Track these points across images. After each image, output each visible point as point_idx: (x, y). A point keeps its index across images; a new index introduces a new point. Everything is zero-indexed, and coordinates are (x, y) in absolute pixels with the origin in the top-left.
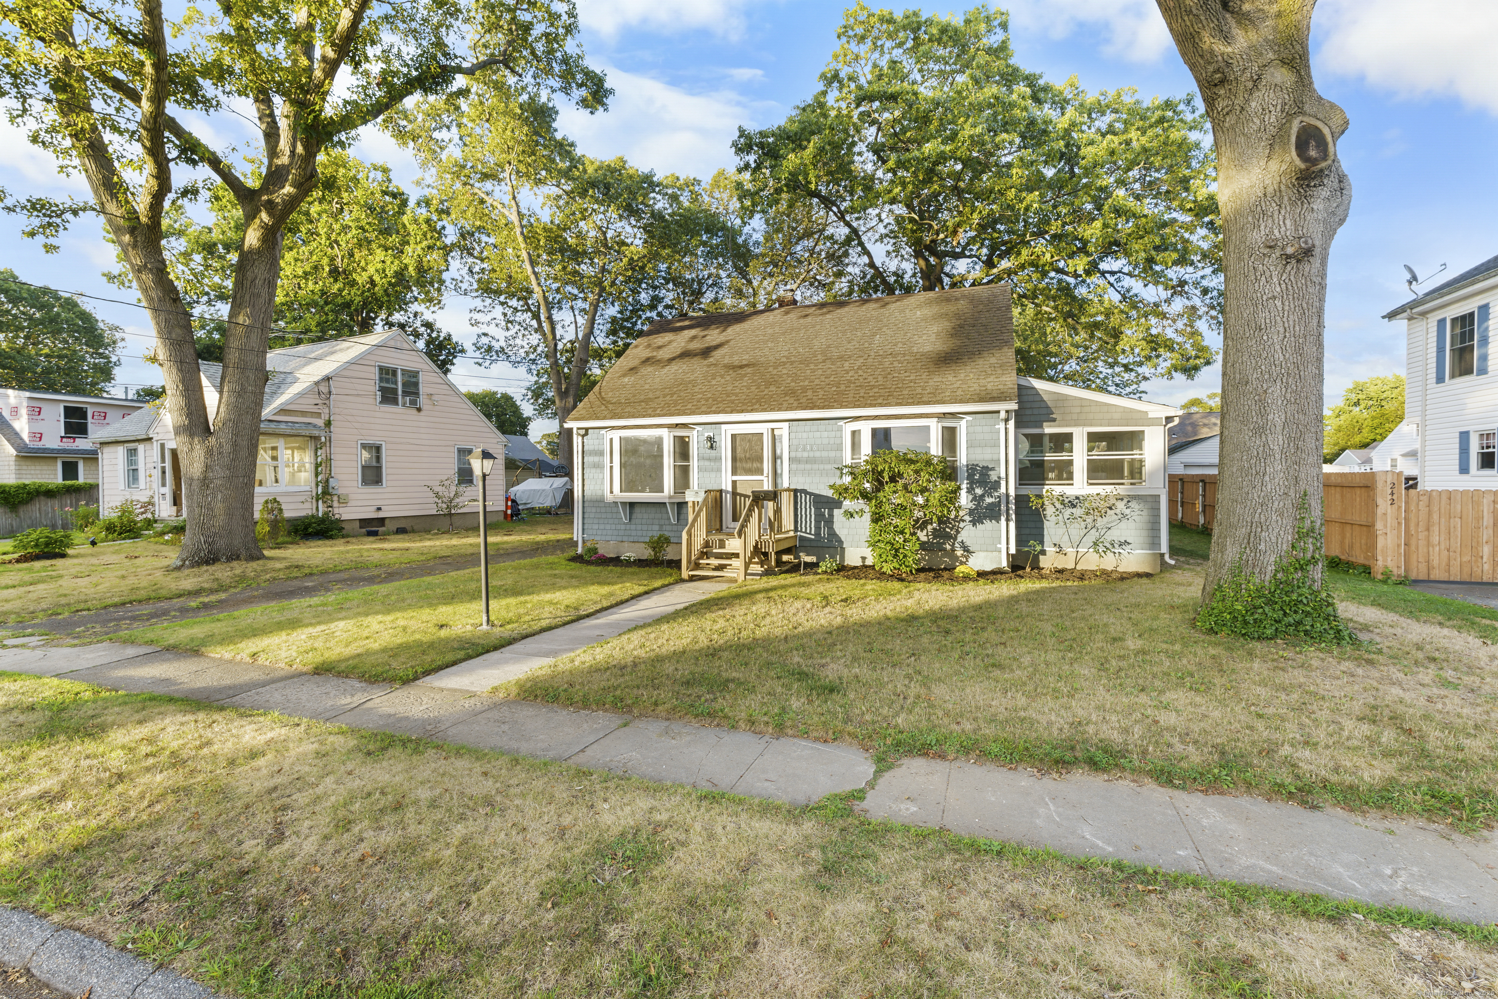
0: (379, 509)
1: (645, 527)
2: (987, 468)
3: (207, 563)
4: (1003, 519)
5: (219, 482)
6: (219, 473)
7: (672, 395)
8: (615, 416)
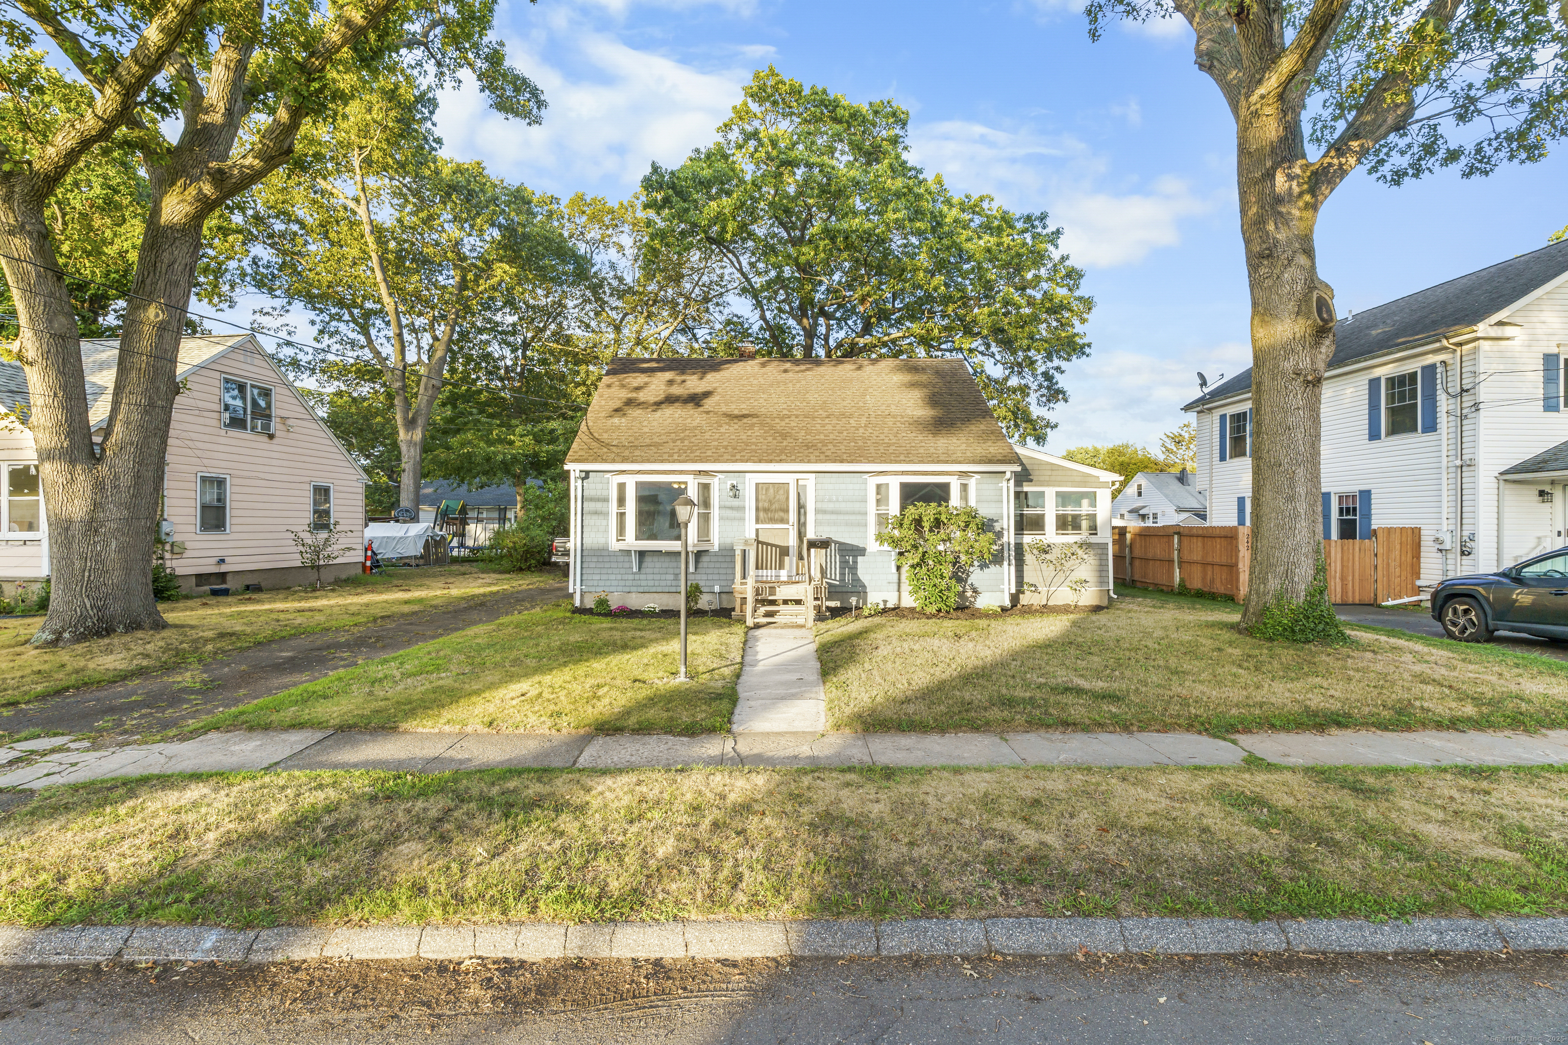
0: (222, 561)
1: (657, 577)
2: (992, 520)
3: (99, 634)
4: (1006, 563)
5: (113, 526)
6: (113, 513)
7: (682, 440)
8: (625, 460)
